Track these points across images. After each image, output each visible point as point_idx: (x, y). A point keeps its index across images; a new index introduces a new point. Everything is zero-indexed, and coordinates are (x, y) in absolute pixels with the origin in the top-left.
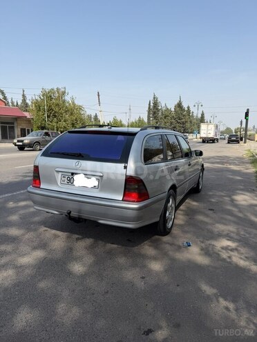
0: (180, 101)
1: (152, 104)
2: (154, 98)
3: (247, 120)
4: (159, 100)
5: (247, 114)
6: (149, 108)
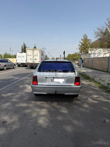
0: (35, 46)
1: (23, 47)
2: (24, 44)
3: (64, 55)
4: (26, 45)
5: (64, 53)
6: (22, 49)
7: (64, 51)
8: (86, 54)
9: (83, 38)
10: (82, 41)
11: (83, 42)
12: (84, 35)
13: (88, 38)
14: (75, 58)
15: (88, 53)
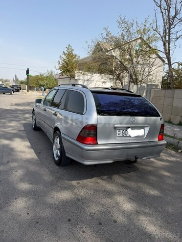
5: (28, 72)
7: (28, 69)
8: (70, 79)
9: (66, 52)
10: (64, 56)
11: (65, 58)
12: (68, 47)
13: (74, 53)
14: (41, 83)
15: (74, 77)
